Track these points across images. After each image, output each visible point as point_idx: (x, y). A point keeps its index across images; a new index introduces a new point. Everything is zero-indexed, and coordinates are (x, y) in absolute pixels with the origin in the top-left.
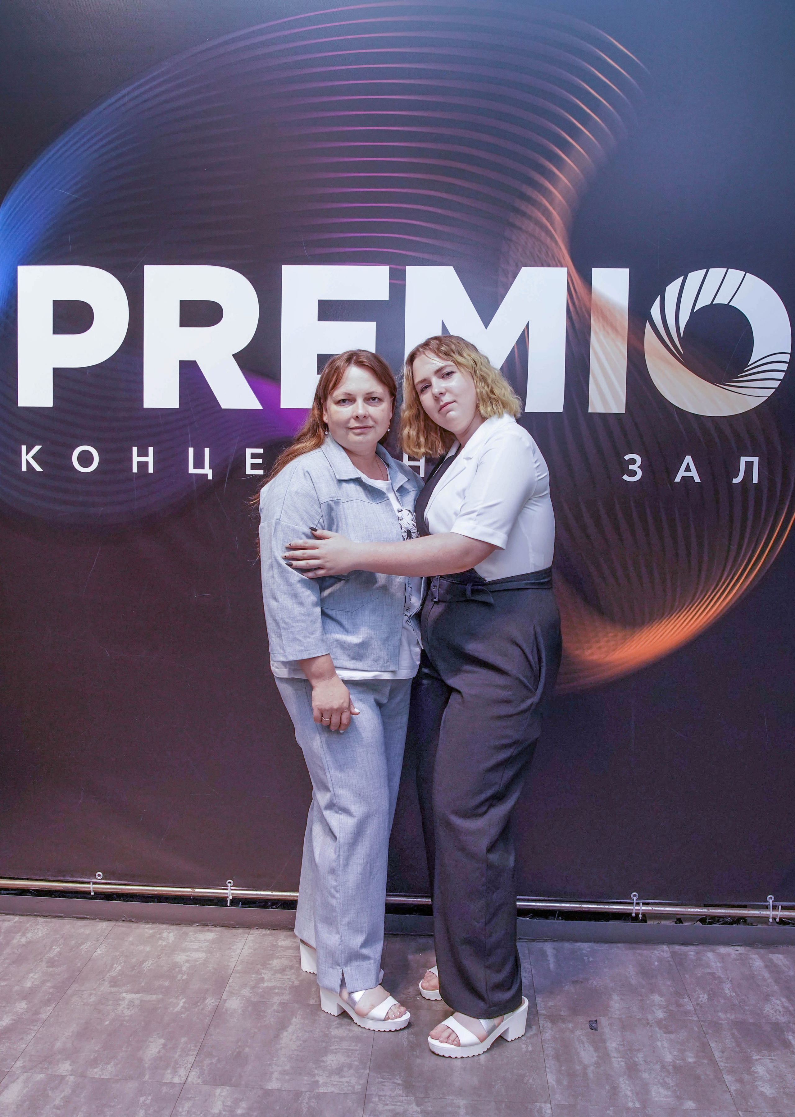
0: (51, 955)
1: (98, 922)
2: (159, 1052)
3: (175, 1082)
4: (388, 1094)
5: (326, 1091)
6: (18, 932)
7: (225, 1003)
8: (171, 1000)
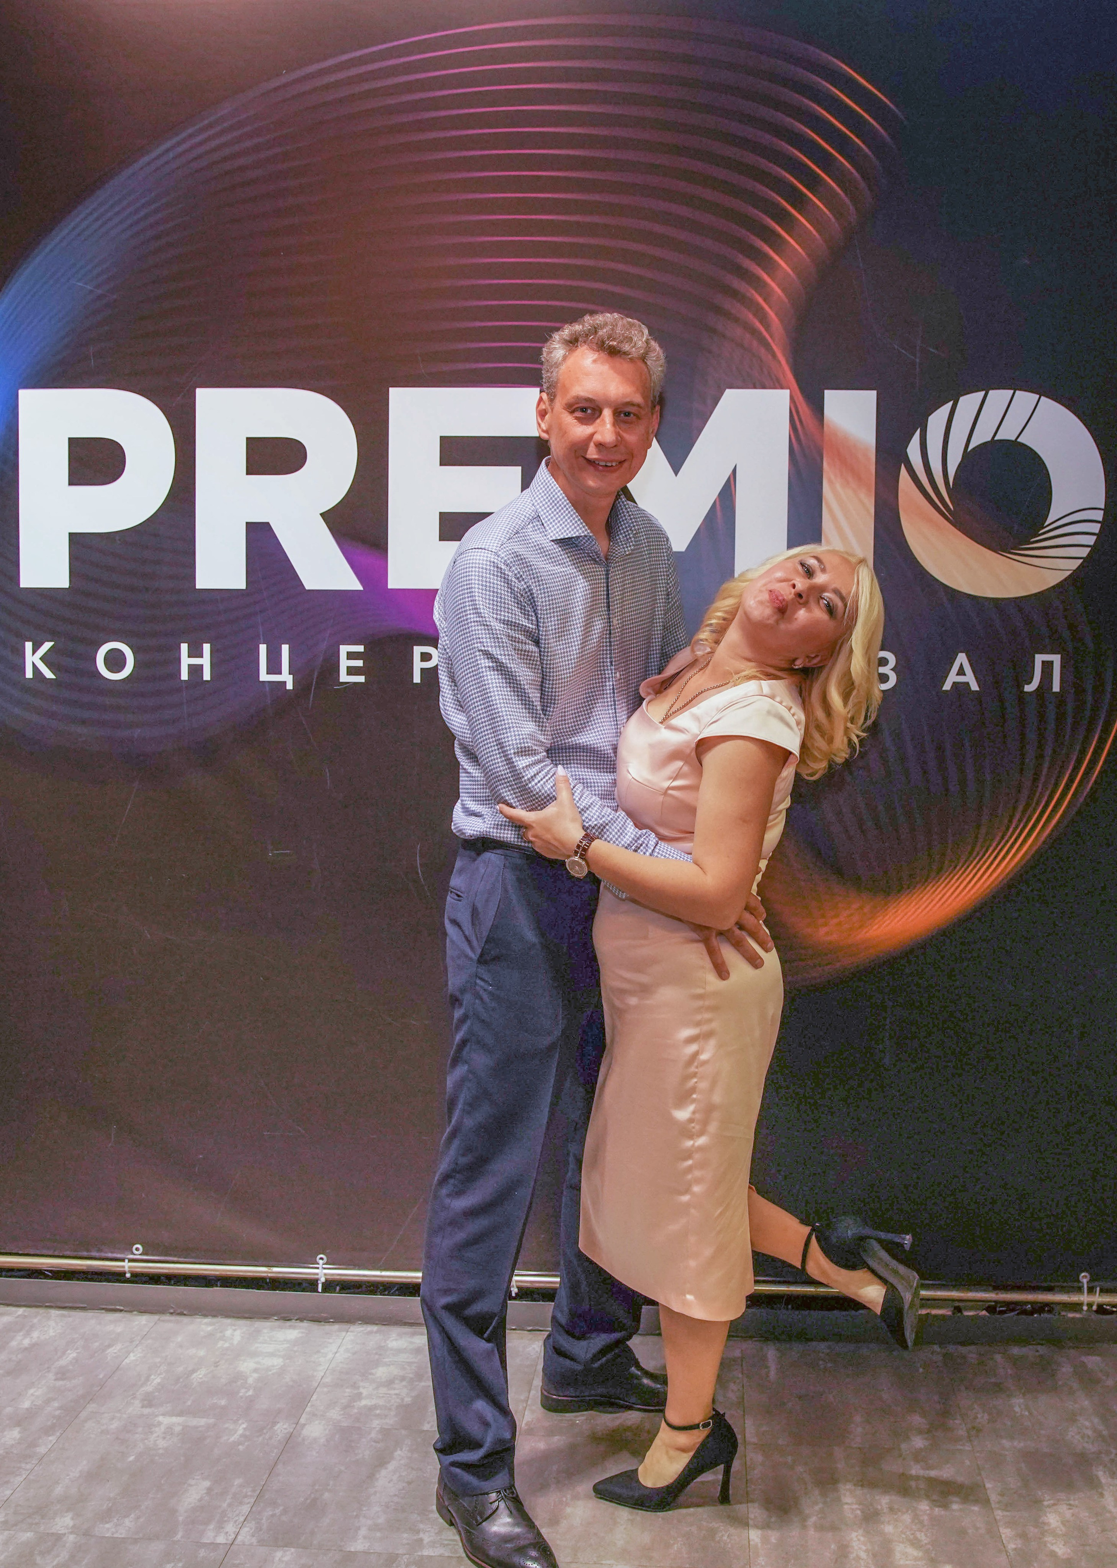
0: (63, 1362)
1: (135, 1315)
2: (201, 1499)
3: (219, 1542)
5: (432, 1554)
6: (20, 1330)
7: (302, 1429)
8: (226, 1425)
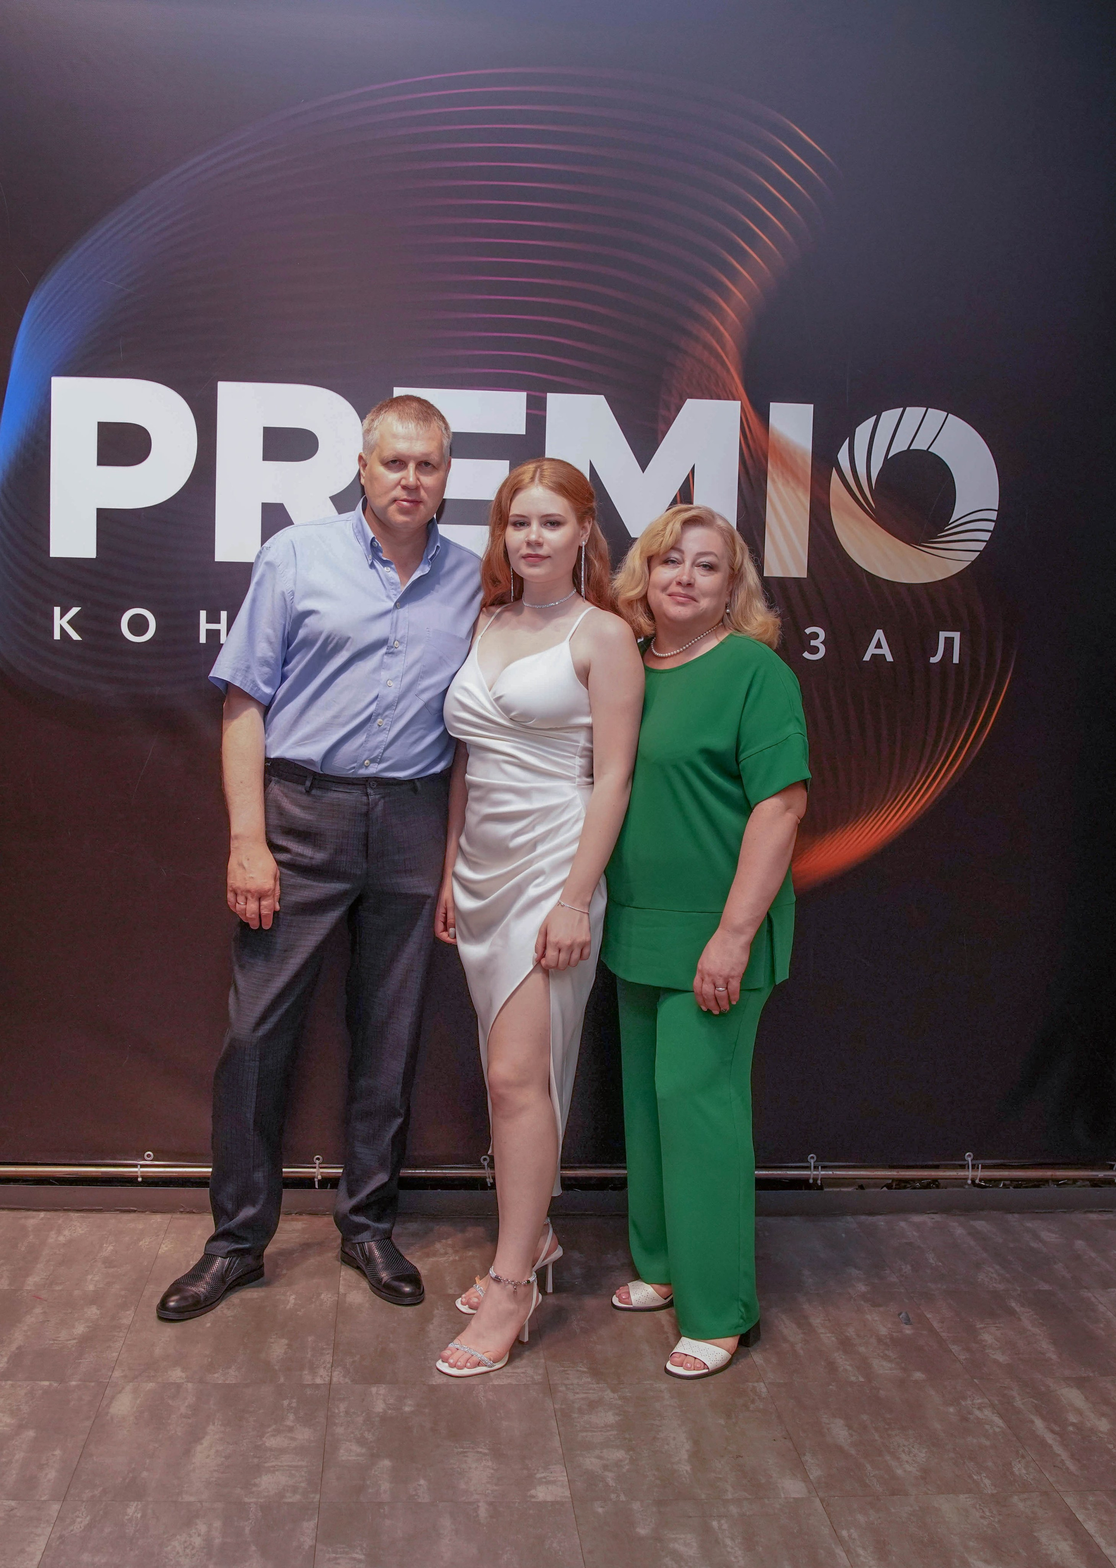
0: (104, 1254)
1: (148, 1214)
2: (286, 1353)
3: (318, 1383)
4: (576, 1381)
5: (502, 1384)
6: (51, 1230)
7: (345, 1298)
8: (277, 1297)
